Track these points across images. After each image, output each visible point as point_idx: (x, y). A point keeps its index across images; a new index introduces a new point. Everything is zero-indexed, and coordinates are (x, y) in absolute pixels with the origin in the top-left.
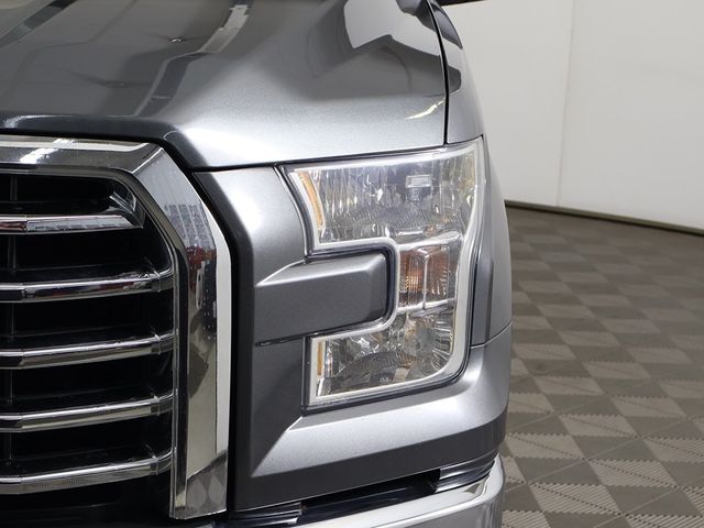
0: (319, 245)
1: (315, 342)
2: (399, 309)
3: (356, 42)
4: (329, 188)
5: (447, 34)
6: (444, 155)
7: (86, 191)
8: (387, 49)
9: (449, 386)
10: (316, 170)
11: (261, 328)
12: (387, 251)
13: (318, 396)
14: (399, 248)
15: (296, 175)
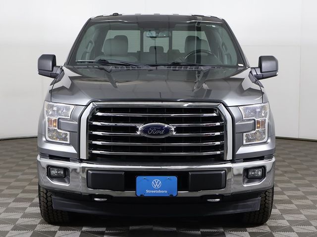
0: (244, 119)
1: (244, 134)
2: (257, 129)
3: (245, 89)
4: (245, 110)
5: (261, 86)
6: (262, 105)
7: (211, 110)
8: (250, 90)
9: (265, 143)
10: (242, 107)
11: (237, 131)
12: (254, 120)
13: (245, 142)
14: (256, 120)
15: (240, 107)
